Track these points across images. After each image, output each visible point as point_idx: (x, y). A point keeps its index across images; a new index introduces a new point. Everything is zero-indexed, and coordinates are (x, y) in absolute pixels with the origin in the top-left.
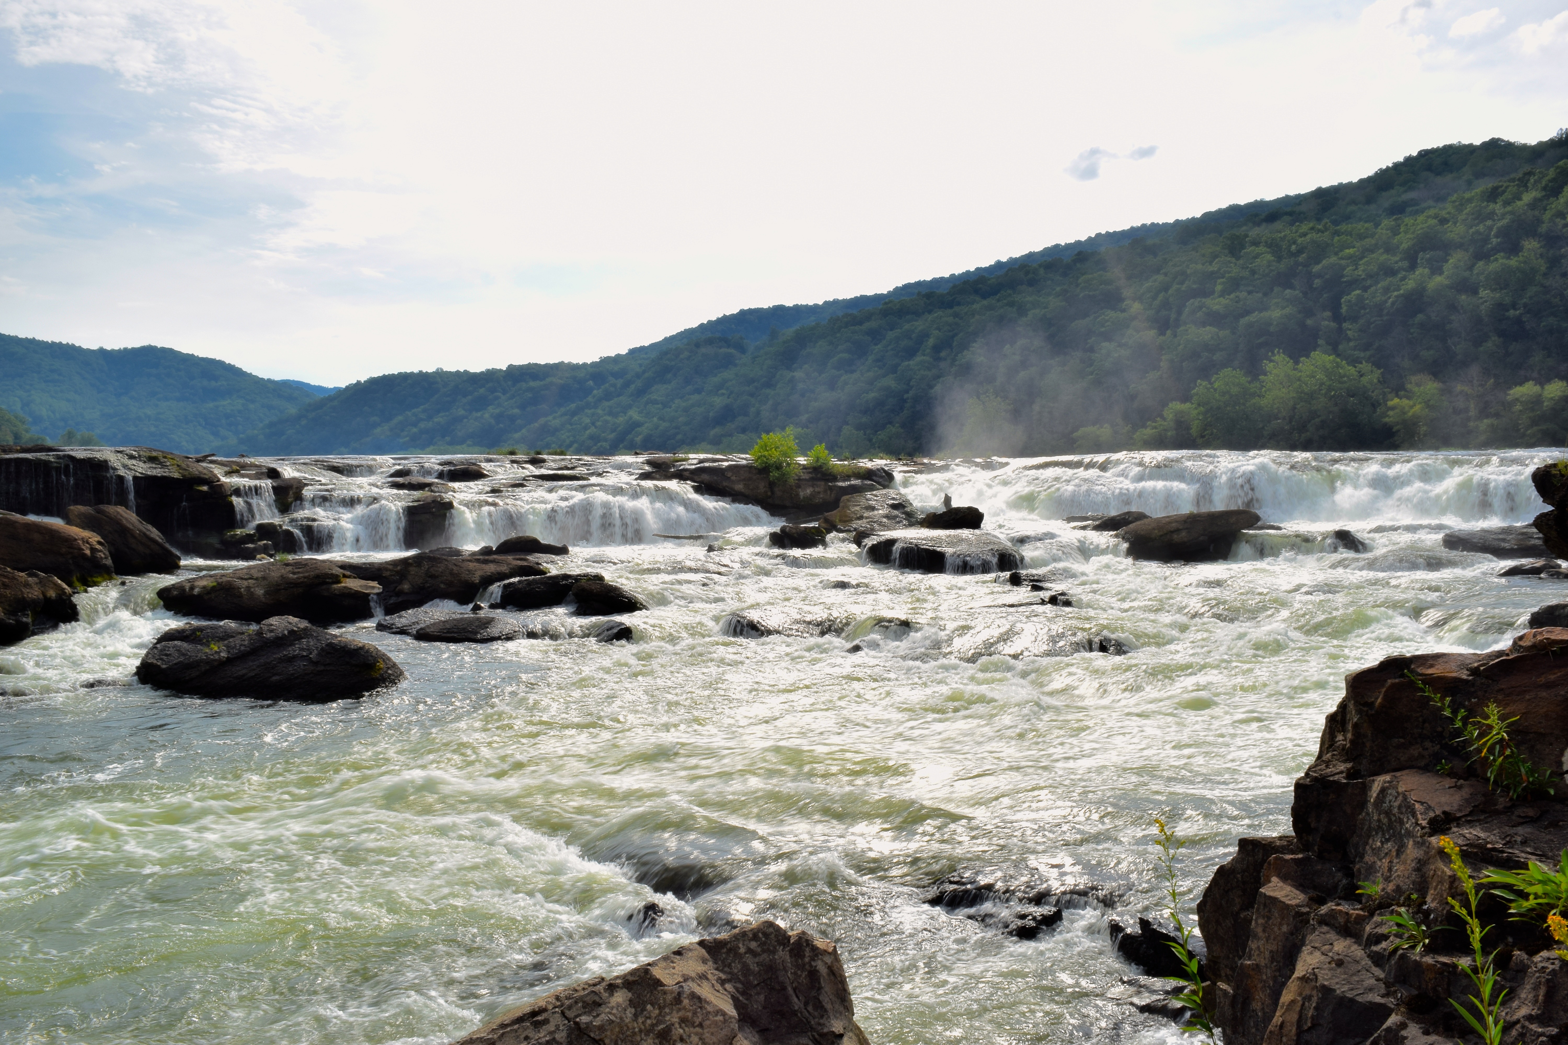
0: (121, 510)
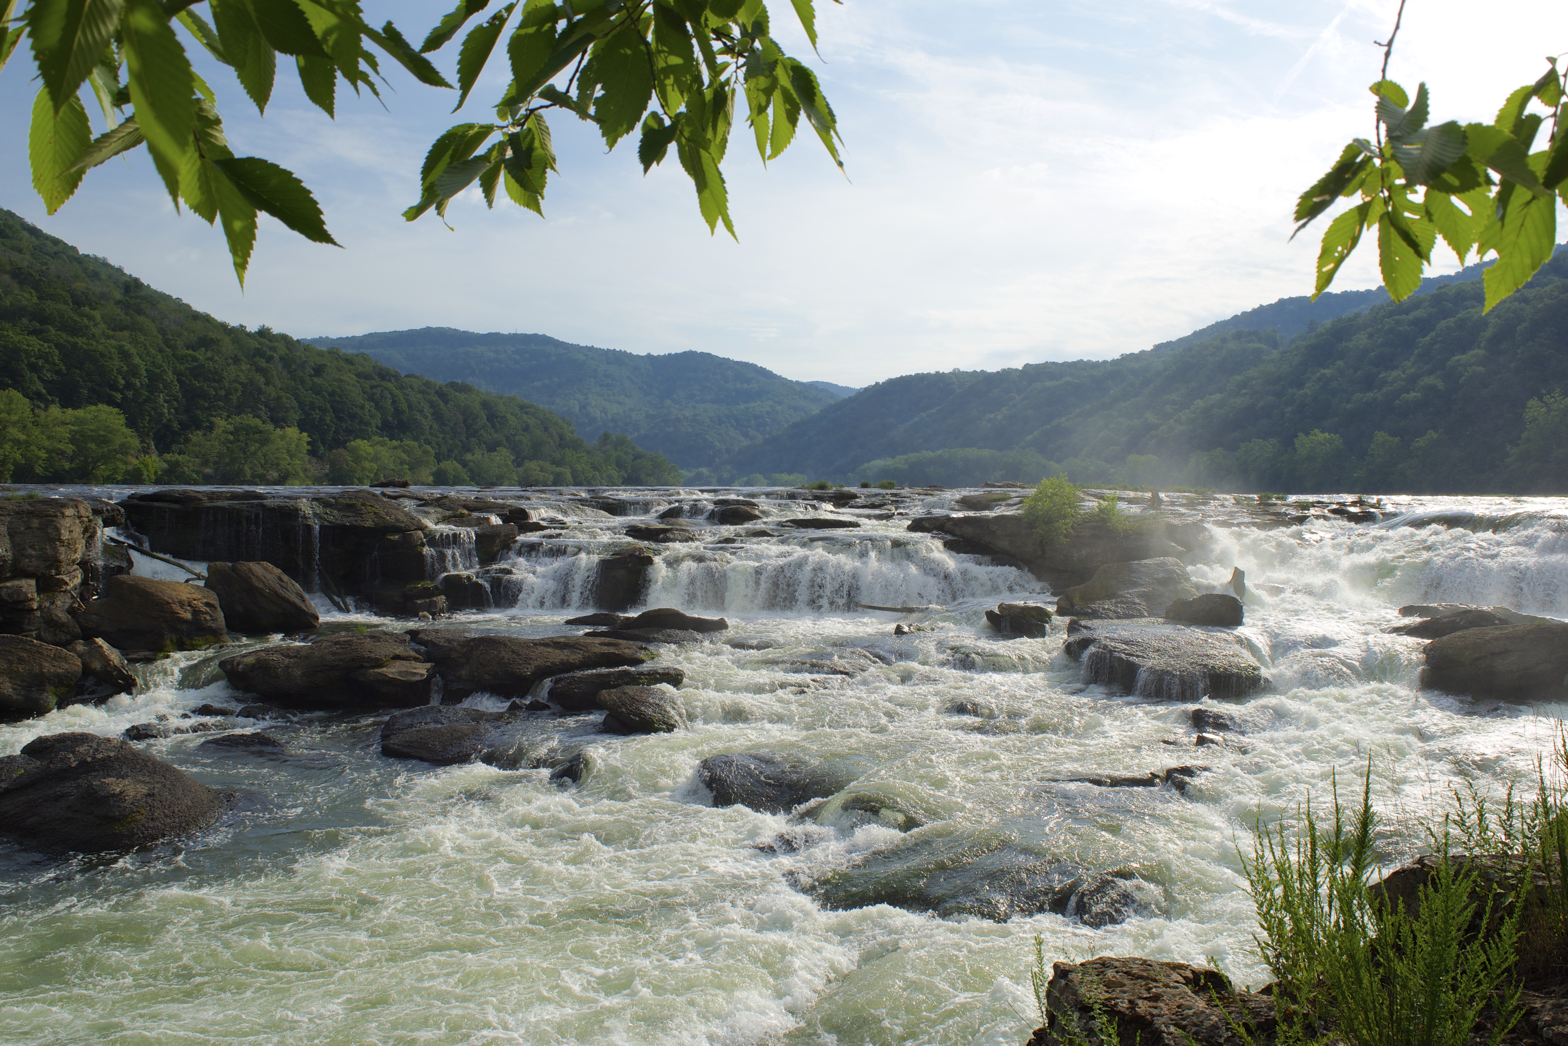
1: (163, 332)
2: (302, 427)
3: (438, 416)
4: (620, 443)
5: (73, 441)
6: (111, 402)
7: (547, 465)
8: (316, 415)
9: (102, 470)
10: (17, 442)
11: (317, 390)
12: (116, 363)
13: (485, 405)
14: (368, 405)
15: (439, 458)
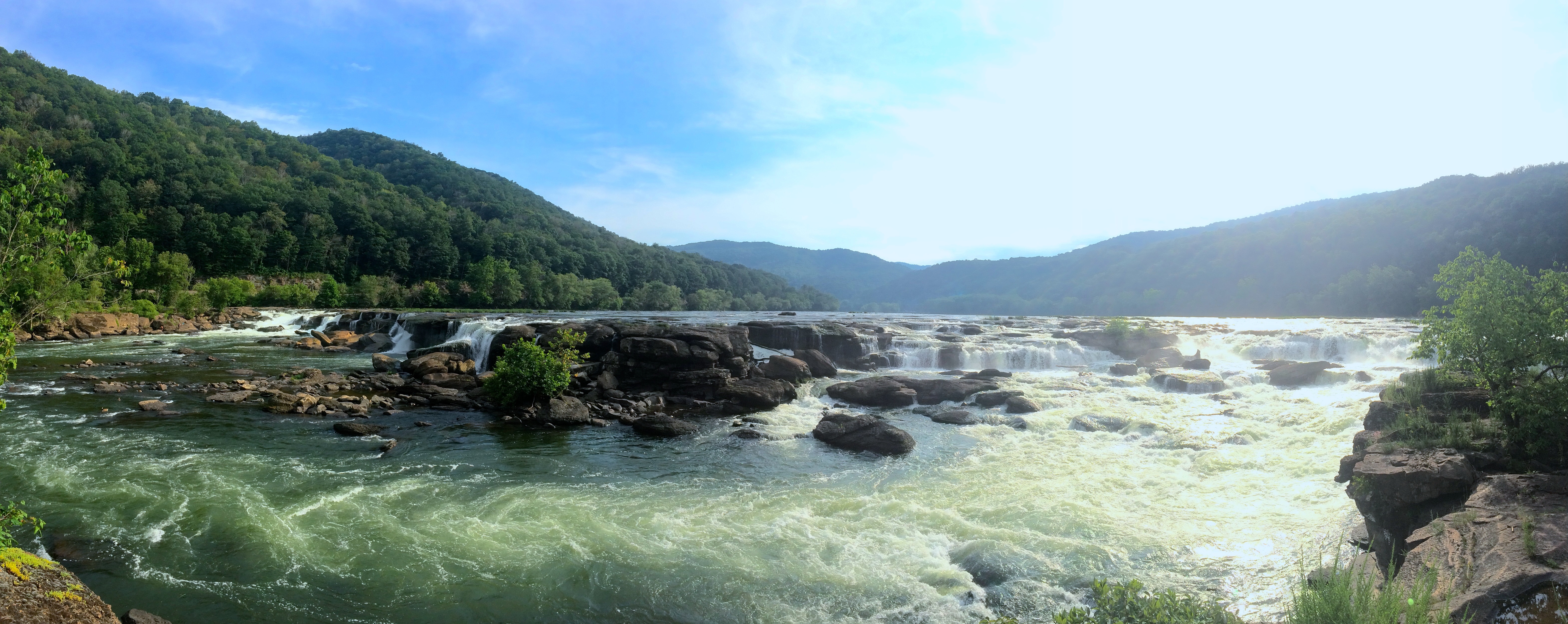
0: (816, 352)
1: (618, 247)
2: (678, 284)
3: (730, 279)
4: (810, 289)
5: (593, 292)
6: (604, 276)
7: (780, 299)
8: (681, 280)
9: (602, 304)
10: (572, 293)
11: (681, 270)
12: (605, 261)
13: (750, 274)
14: (703, 275)
15: (734, 296)
